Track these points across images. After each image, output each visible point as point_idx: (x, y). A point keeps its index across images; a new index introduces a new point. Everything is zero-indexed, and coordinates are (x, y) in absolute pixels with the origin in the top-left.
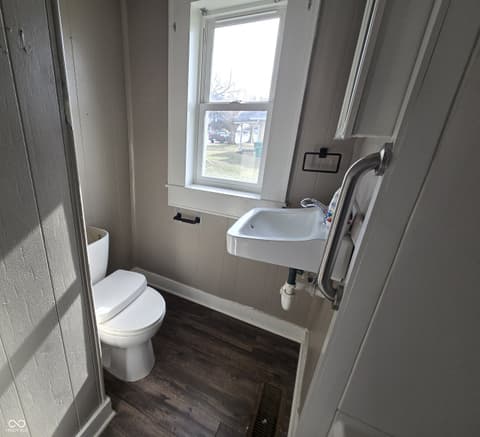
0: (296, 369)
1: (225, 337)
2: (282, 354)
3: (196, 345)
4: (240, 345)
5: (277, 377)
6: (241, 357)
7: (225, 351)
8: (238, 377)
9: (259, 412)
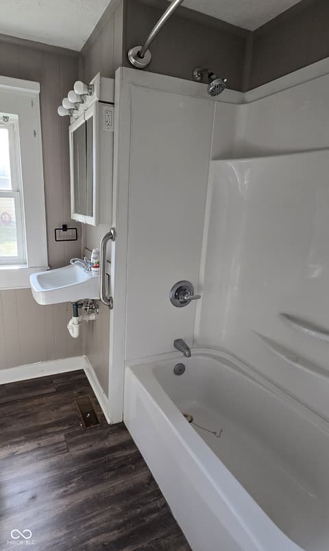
0: (89, 383)
1: (30, 394)
2: (77, 380)
3: (8, 414)
4: (46, 391)
5: (81, 393)
6: (51, 397)
7: (36, 402)
8: (57, 409)
9: (82, 414)
